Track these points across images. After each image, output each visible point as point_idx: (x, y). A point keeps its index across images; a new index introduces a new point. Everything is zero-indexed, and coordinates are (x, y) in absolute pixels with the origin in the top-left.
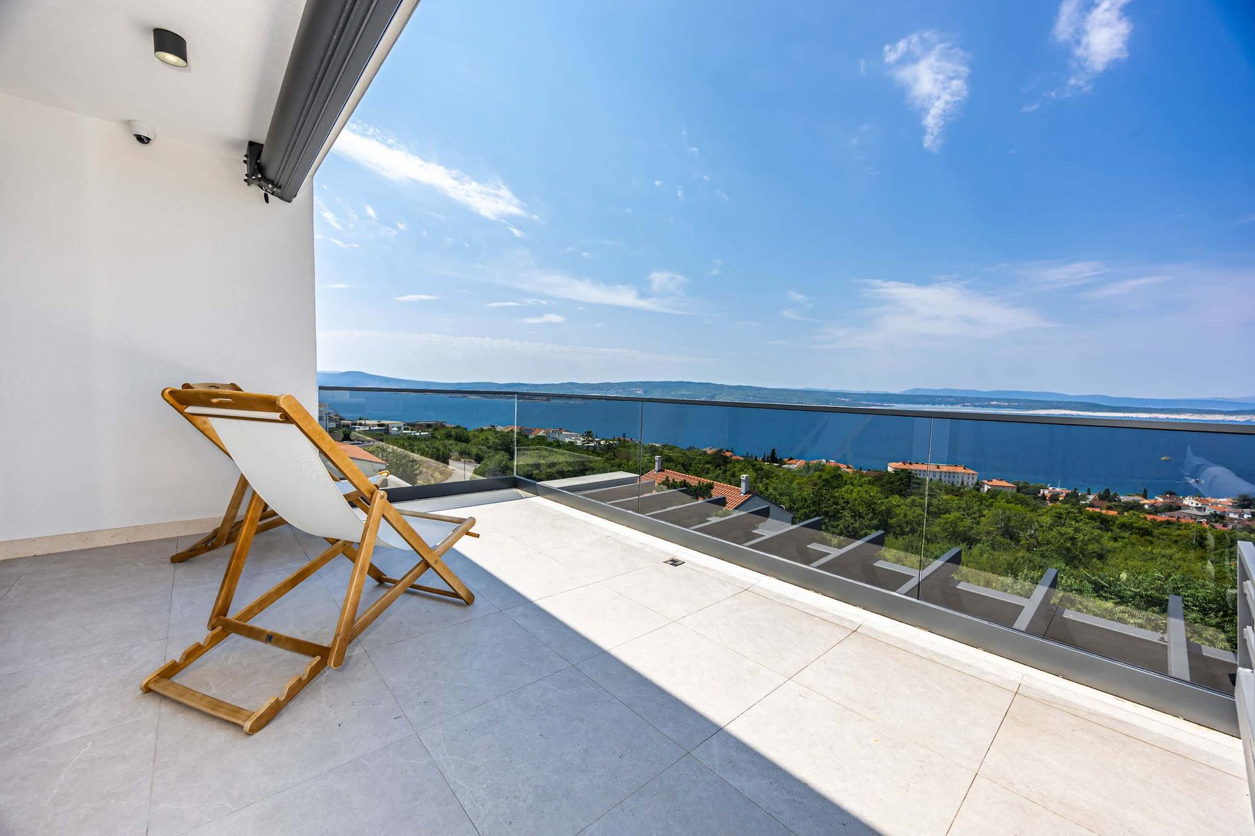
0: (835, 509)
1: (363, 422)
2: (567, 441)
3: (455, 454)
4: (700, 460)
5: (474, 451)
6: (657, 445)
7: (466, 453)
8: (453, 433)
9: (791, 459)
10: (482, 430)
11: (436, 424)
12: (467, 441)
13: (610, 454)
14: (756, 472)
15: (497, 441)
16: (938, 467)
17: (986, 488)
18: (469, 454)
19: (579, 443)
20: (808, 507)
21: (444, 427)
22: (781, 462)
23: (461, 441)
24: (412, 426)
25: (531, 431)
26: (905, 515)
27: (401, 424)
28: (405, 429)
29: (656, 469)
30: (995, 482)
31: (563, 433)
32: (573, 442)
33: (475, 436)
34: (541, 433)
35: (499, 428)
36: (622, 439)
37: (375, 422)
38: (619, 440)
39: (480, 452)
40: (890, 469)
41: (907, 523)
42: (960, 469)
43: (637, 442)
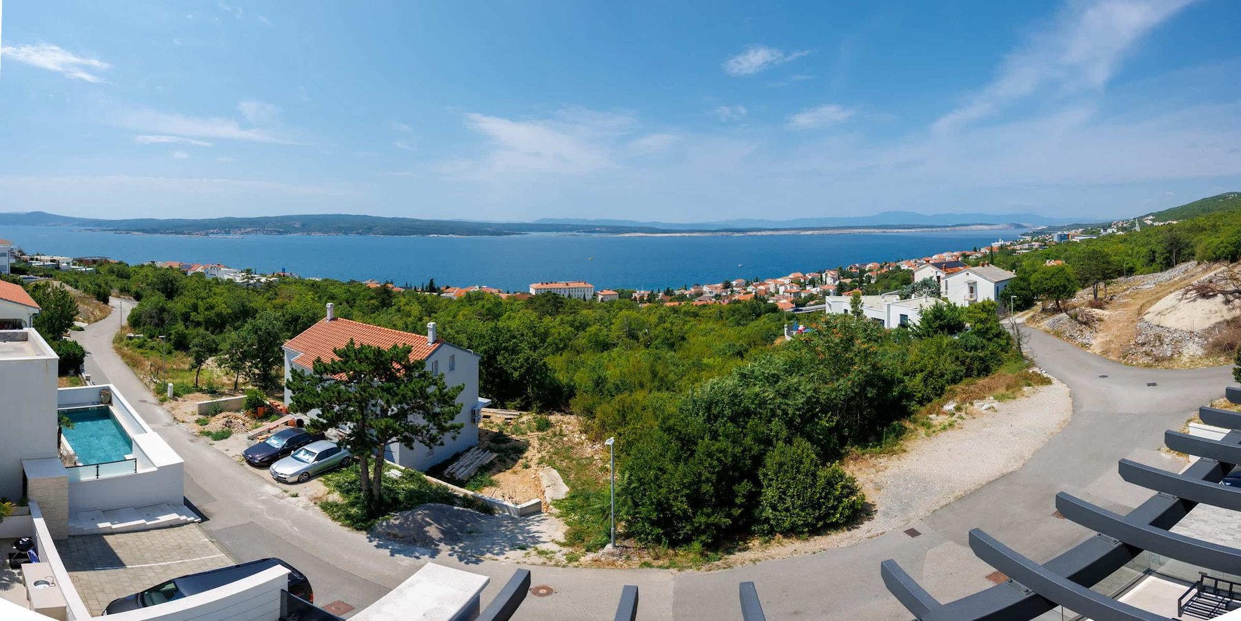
0: (514, 343)
1: (39, 257)
2: (226, 278)
3: (115, 291)
4: (365, 296)
5: (134, 288)
6: (317, 279)
7: (125, 291)
8: (115, 269)
9: (448, 288)
10: (142, 266)
11: (101, 260)
12: (128, 277)
13: (271, 292)
14: (421, 305)
15: (155, 279)
16: (567, 285)
17: (600, 297)
18: (128, 291)
19: (238, 280)
20: (487, 343)
21: (109, 262)
22: (440, 292)
23: (122, 277)
24: (81, 262)
25: (190, 267)
26: (559, 333)
27: (70, 260)
28: (73, 265)
29: (329, 317)
30: (606, 292)
31: (222, 269)
32: (232, 280)
33: (136, 272)
34: (200, 270)
35: (158, 264)
36: (282, 274)
37: (49, 258)
38: (279, 276)
39: (139, 289)
40: (533, 292)
41: (561, 340)
42: (582, 285)
43: (297, 277)
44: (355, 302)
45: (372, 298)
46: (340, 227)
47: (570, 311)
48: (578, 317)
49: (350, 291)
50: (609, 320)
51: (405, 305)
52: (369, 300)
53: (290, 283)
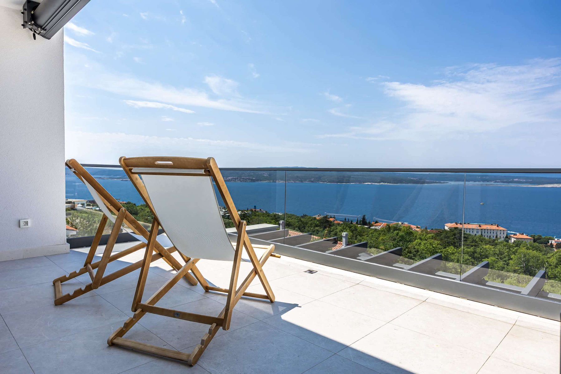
4: (311, 224)
6: (280, 214)
9: (376, 222)
14: (352, 231)
16: (480, 226)
17: (513, 239)
22: (370, 225)
27: (84, 201)
30: (519, 236)
33: (142, 209)
36: (254, 210)
38: (252, 210)
40: (446, 228)
42: (494, 227)
43: (264, 212)
44: (305, 229)
45: (317, 226)
46: (297, 177)
47: (472, 244)
48: (478, 250)
49: (301, 221)
50: (509, 255)
51: (340, 232)
52: (314, 227)
53: (258, 216)
